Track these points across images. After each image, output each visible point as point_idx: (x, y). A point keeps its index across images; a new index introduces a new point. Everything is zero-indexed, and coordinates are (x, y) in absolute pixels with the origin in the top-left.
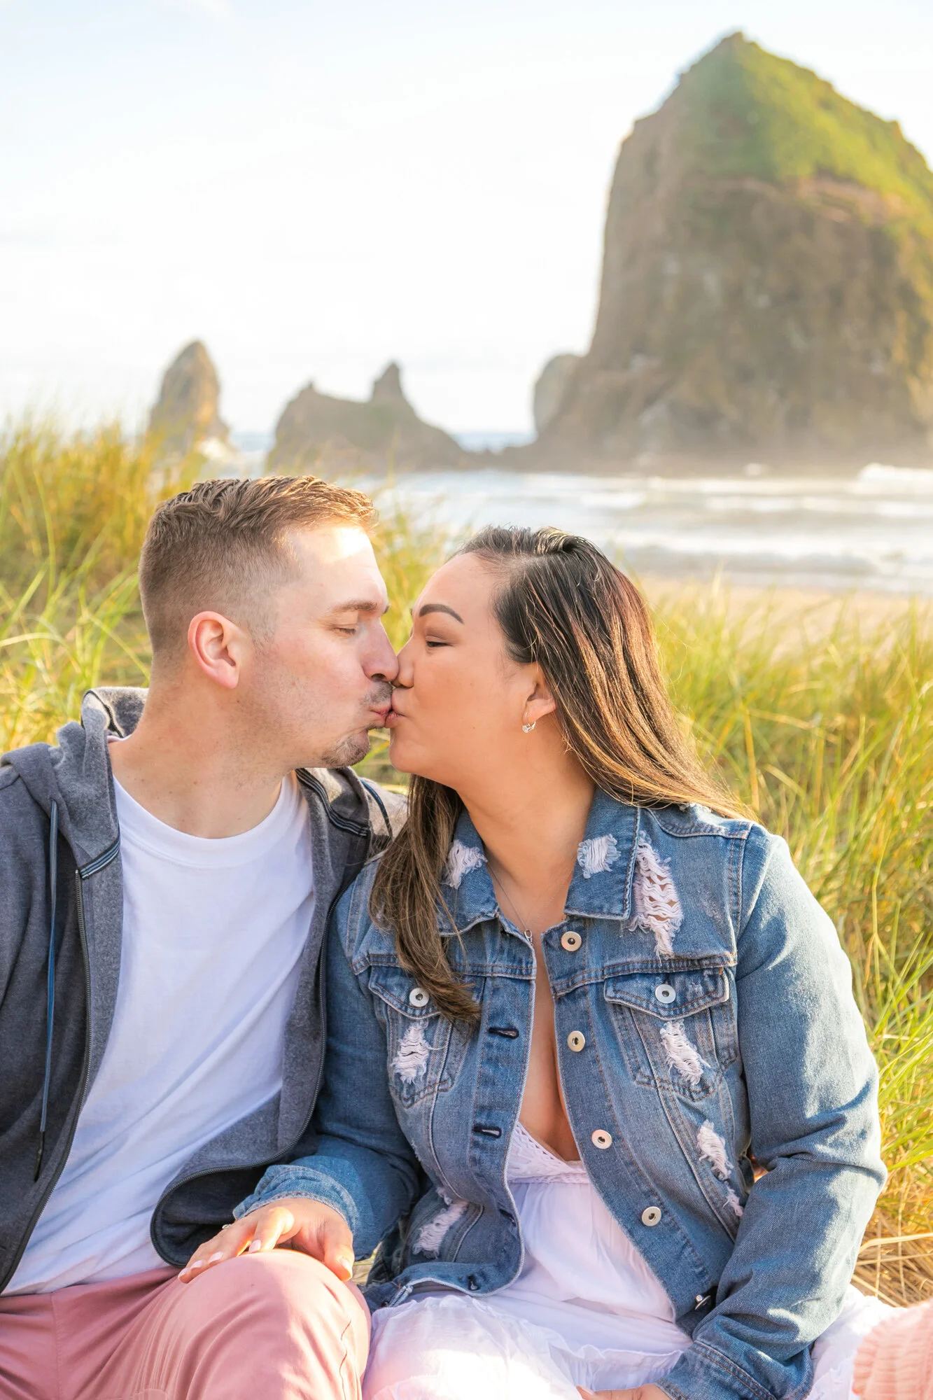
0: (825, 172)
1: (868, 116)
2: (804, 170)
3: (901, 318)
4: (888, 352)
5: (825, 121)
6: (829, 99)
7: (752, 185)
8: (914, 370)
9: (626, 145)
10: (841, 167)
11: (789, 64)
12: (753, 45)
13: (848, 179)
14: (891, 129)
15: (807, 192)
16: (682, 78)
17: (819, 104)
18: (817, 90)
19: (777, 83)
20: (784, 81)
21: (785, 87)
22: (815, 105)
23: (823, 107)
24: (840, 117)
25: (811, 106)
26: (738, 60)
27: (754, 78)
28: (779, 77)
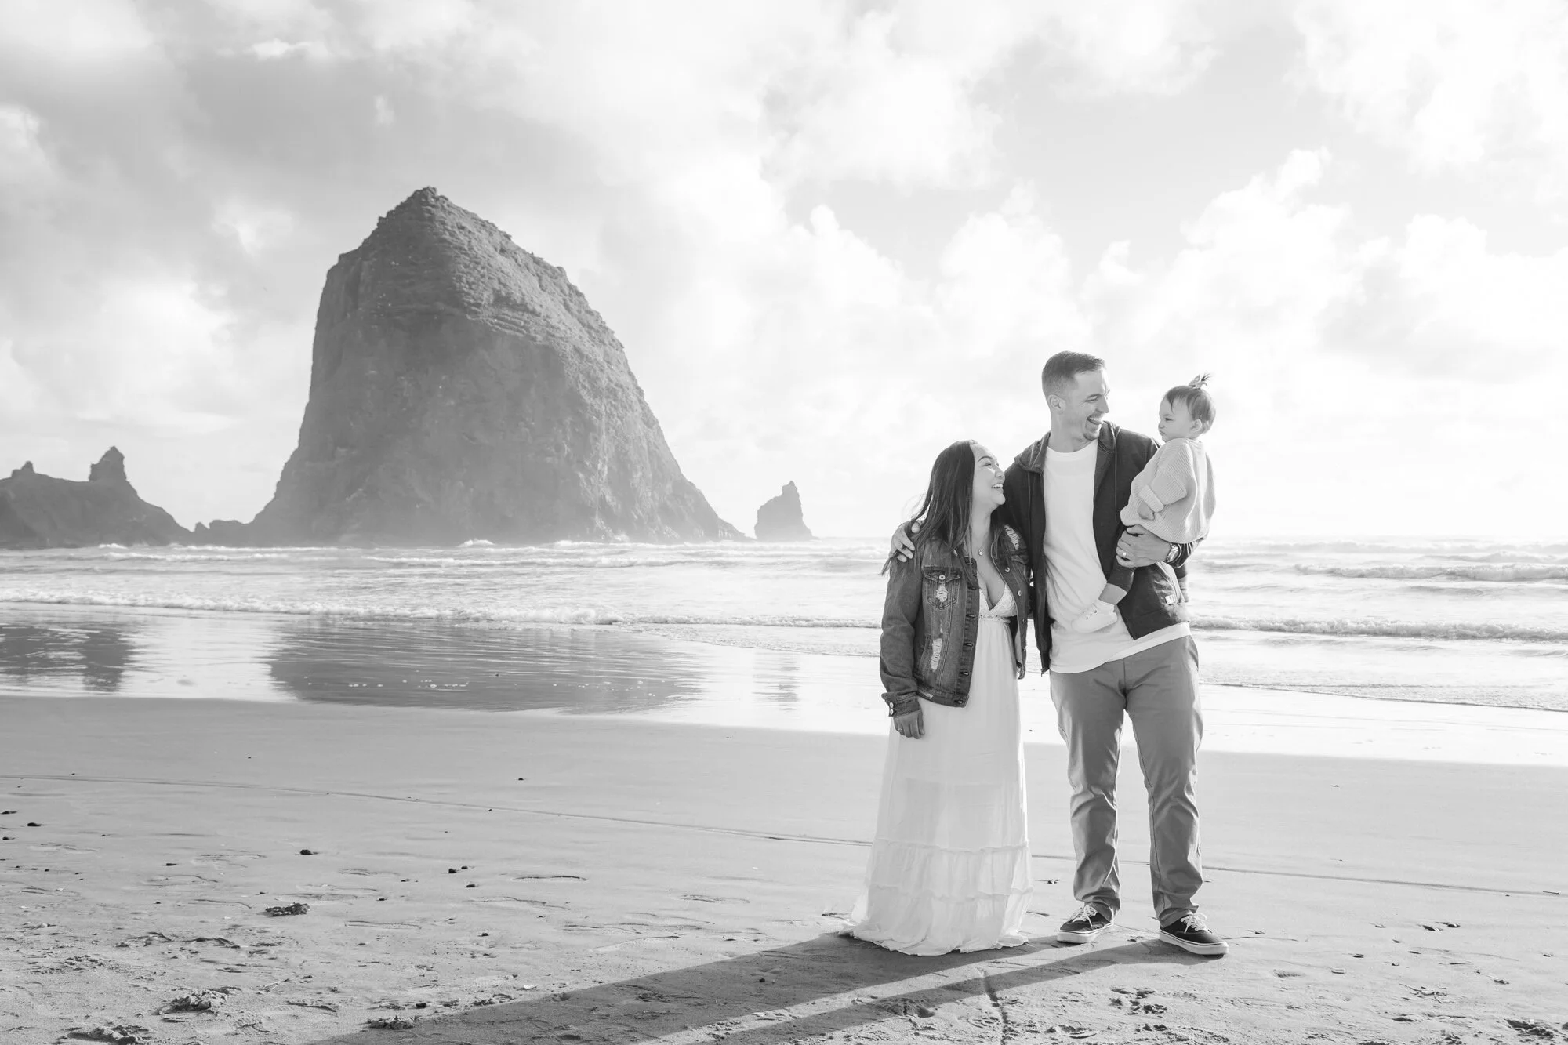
0: (502, 300)
1: (537, 261)
2: (487, 296)
3: (568, 420)
4: (559, 448)
5: (501, 259)
6: (506, 248)
7: (441, 306)
8: (580, 462)
9: (332, 273)
10: (517, 296)
11: (474, 218)
12: (443, 197)
13: (523, 307)
14: (557, 273)
15: (486, 315)
16: (382, 221)
17: (499, 248)
18: (497, 238)
19: (463, 228)
20: (469, 227)
21: (470, 232)
22: (496, 249)
23: (503, 251)
24: (516, 260)
25: (491, 249)
26: (430, 208)
27: (443, 223)
28: (464, 224)
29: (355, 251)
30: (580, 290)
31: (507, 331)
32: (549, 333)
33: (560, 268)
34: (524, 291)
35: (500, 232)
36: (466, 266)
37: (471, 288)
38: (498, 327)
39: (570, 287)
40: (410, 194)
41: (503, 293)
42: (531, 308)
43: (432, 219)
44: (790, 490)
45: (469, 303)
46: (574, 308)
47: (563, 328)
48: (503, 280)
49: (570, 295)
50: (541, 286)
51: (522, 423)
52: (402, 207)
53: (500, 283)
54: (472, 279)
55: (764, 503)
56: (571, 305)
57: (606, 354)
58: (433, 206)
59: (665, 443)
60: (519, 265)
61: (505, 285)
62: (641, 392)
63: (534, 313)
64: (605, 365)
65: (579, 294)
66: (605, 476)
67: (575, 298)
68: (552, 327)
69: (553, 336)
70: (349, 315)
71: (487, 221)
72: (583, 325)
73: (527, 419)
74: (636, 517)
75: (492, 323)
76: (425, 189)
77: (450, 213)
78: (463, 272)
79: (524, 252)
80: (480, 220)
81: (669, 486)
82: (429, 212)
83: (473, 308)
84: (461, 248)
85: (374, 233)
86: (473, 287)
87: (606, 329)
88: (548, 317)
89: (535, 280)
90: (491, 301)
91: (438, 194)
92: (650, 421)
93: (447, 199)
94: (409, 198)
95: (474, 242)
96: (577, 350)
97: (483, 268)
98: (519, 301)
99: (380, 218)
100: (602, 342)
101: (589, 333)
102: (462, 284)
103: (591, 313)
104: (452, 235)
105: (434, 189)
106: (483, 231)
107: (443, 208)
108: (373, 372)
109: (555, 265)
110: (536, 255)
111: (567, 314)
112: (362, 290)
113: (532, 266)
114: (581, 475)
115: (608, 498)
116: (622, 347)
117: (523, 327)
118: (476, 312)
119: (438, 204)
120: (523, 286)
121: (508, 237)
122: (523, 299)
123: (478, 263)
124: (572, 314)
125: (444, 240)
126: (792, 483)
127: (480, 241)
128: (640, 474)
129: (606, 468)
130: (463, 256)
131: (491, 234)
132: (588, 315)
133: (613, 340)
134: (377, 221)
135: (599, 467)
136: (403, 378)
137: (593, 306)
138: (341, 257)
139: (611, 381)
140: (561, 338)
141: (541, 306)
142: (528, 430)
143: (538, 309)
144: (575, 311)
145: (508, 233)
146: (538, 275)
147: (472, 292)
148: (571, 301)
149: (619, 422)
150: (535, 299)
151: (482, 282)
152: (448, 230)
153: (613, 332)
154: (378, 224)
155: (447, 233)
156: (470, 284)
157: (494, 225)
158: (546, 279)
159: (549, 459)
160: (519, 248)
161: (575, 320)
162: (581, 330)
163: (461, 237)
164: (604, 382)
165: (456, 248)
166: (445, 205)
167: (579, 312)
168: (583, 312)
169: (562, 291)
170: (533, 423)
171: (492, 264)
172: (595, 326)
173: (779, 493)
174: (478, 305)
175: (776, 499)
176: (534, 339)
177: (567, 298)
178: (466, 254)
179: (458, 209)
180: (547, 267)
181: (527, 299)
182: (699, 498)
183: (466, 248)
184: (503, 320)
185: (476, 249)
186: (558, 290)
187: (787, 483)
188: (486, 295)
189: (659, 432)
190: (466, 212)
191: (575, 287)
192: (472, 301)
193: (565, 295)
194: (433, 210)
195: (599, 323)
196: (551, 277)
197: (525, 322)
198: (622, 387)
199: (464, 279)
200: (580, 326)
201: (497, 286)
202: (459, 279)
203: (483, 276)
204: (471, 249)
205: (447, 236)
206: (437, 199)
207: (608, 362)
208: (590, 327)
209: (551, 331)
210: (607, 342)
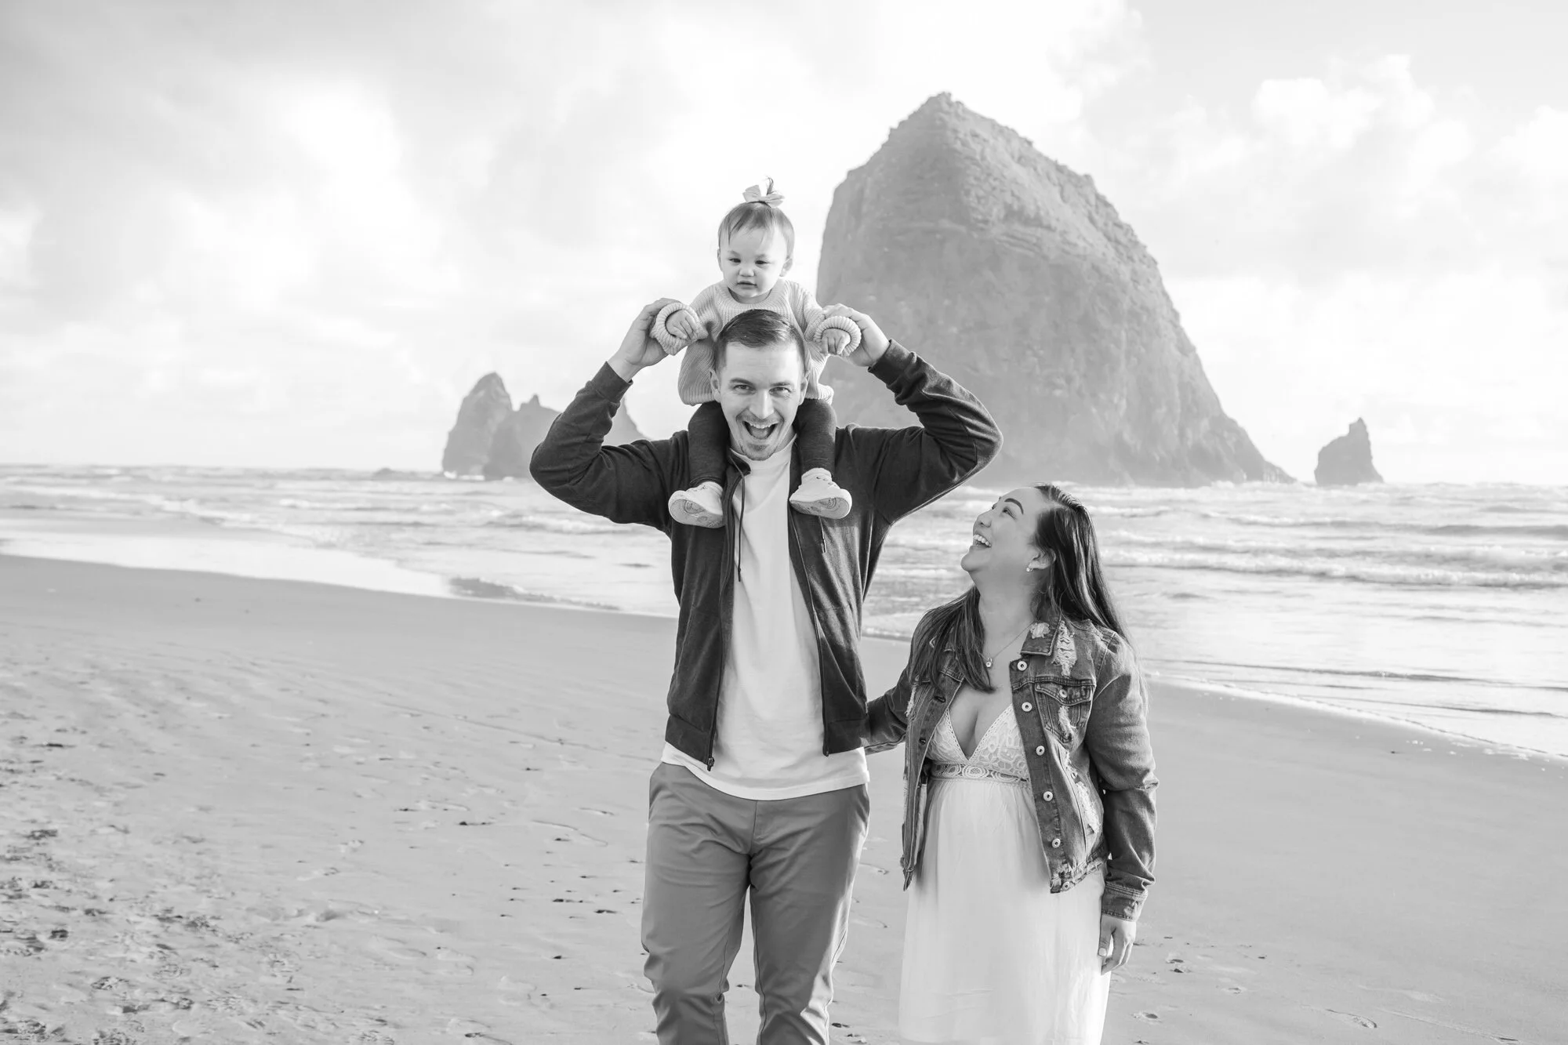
0: (1014, 214)
1: (1060, 169)
2: (997, 212)
3: (1081, 348)
4: (1069, 380)
6: (1026, 154)
7: (946, 224)
8: (1094, 395)
9: (838, 192)
10: (1031, 210)
11: (993, 124)
12: (959, 103)
13: (1037, 222)
14: (1083, 183)
15: (996, 231)
16: (893, 132)
17: (1017, 156)
18: (1015, 144)
19: (975, 136)
20: (984, 134)
21: (985, 140)
22: (1013, 157)
23: (1020, 160)
24: (1035, 169)
25: (1007, 158)
26: (942, 115)
27: (955, 131)
28: (978, 131)
29: (861, 168)
30: (1110, 199)
31: (1018, 250)
32: (1064, 251)
33: (1087, 177)
34: (1040, 204)
35: (1020, 138)
36: (977, 179)
37: (979, 202)
38: (1007, 246)
39: (1098, 197)
40: (924, 100)
41: (1016, 207)
42: (1045, 223)
43: (944, 126)
44: (1359, 430)
45: (977, 221)
46: (1100, 222)
47: (1081, 244)
48: (1017, 193)
49: (1097, 206)
50: (1062, 197)
51: (1029, 352)
52: (914, 116)
53: (1013, 194)
54: (981, 193)
55: (1326, 443)
56: (1096, 217)
57: (1134, 272)
58: (947, 113)
59: (1202, 374)
60: (1039, 175)
61: (1018, 198)
62: (1176, 315)
63: (1049, 228)
64: (1131, 284)
65: (1107, 205)
66: (1122, 412)
67: (1102, 210)
68: (1069, 243)
69: (1068, 253)
70: (850, 237)
71: (1007, 128)
72: (1109, 239)
73: (1035, 348)
74: (1158, 458)
75: (1000, 241)
76: (939, 95)
77: (964, 119)
78: (972, 185)
79: (1047, 159)
80: (998, 125)
81: (1205, 424)
82: (941, 119)
83: (981, 225)
84: (972, 159)
85: (884, 145)
86: (983, 201)
87: (1136, 243)
88: (1065, 232)
89: (1056, 191)
90: (1002, 216)
91: (954, 99)
92: (1186, 348)
93: (962, 104)
94: (922, 106)
95: (988, 151)
96: (1095, 268)
97: (995, 179)
98: (1032, 215)
99: (892, 130)
100: (1130, 258)
101: (1117, 250)
102: (971, 199)
103: (1119, 225)
104: (964, 144)
105: (950, 94)
106: (1000, 139)
107: (957, 115)
108: (872, 298)
109: (1080, 171)
110: (1061, 162)
111: (1091, 226)
112: (865, 209)
113: (1054, 175)
114: (1094, 410)
115: (1126, 436)
116: (1155, 263)
117: (1035, 245)
118: (982, 229)
119: (952, 110)
120: (1042, 197)
121: (1030, 143)
122: (1038, 214)
123: (989, 175)
124: (1096, 227)
125: (955, 151)
126: (1360, 420)
127: (994, 149)
128: (1164, 409)
129: (1124, 403)
130: (973, 167)
131: (1008, 141)
132: (1116, 228)
133: (1145, 256)
134: (887, 132)
135: (1116, 400)
136: (903, 303)
137: (1124, 218)
138: (850, 173)
139: (1134, 303)
140: (1078, 256)
141: (1058, 220)
142: (1036, 359)
143: (1054, 223)
144: (1100, 223)
145: (1030, 138)
146: (1060, 185)
147: (981, 208)
148: (1097, 213)
149: (1143, 350)
150: (1052, 213)
151: (994, 196)
152: (960, 139)
153: (1145, 247)
154: (890, 136)
155: (959, 143)
156: (979, 198)
157: (1013, 131)
158: (1069, 189)
159: (1058, 393)
160: (1040, 155)
161: (1100, 235)
162: (1106, 247)
163: (976, 147)
164: (1126, 305)
165: (967, 158)
166: (960, 111)
167: (1106, 224)
168: (1110, 224)
169: (1088, 202)
170: (1042, 352)
171: (1006, 174)
172: (1123, 240)
173: (1344, 431)
174: (986, 222)
175: (1341, 439)
176: (1045, 258)
177: (1093, 210)
178: (978, 165)
179: (974, 115)
180: (1071, 176)
181: (1042, 213)
182: (1240, 436)
183: (978, 157)
184: (1013, 237)
185: (989, 158)
186: (1083, 201)
187: (1354, 419)
188: (995, 210)
189: (1197, 362)
190: (983, 118)
191: (1104, 197)
192: (980, 217)
193: (1091, 206)
194: (946, 118)
195: (1129, 236)
196: (1076, 186)
197: (1038, 239)
198: (1147, 310)
199: (973, 193)
200: (1105, 240)
201: (1009, 199)
202: (968, 193)
203: (994, 188)
204: (983, 158)
205: (958, 146)
206: (950, 104)
207: (1135, 281)
208: (1117, 242)
209: (1067, 248)
210: (1136, 258)
